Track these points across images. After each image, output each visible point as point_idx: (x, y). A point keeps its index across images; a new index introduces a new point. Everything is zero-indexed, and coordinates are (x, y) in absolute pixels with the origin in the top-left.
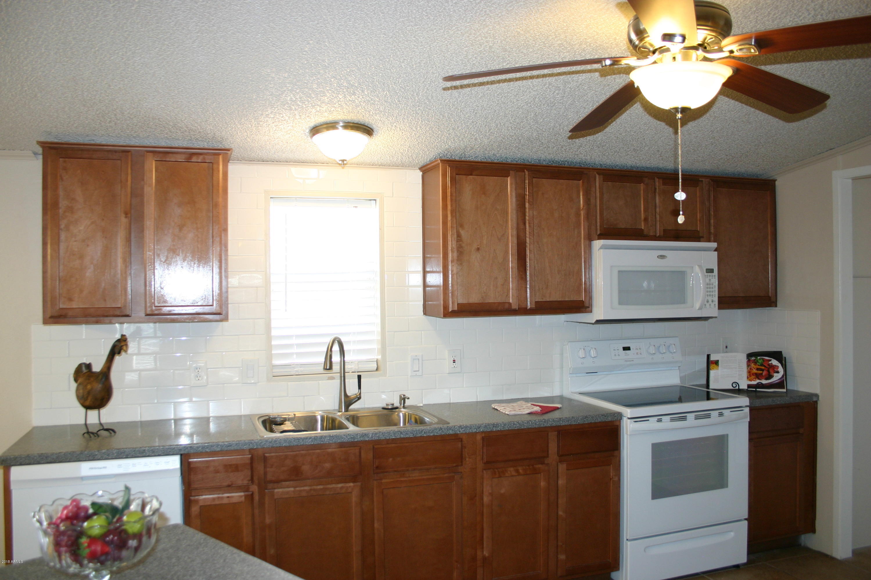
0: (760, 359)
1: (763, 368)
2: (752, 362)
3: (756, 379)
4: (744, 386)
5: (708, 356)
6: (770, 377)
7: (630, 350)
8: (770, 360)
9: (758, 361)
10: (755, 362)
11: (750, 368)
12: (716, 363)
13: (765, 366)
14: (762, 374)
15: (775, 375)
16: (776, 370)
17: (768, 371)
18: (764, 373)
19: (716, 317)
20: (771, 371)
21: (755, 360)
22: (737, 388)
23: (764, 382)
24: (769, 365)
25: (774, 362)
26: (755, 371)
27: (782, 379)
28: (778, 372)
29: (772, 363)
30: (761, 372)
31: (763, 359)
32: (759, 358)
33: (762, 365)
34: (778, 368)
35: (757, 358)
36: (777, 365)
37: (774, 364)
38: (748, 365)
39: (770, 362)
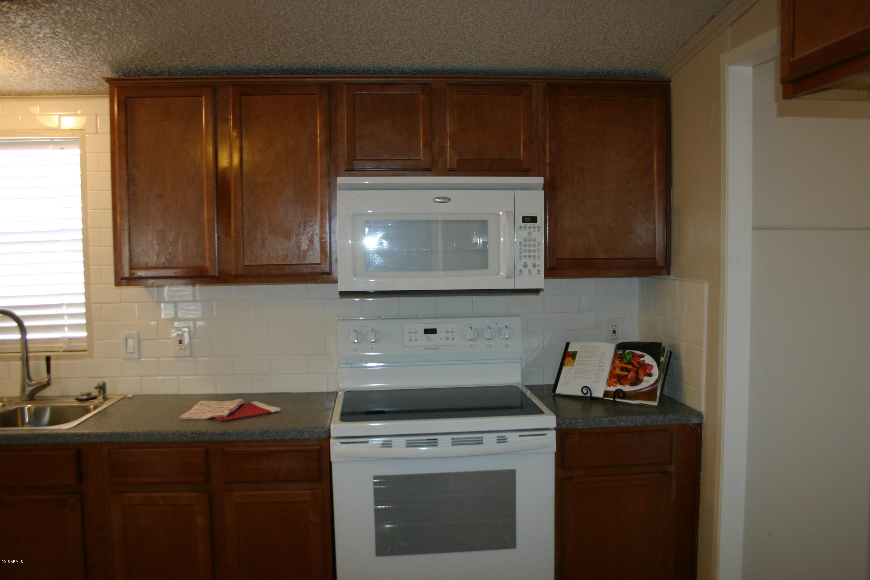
0: (628, 353)
1: (630, 367)
2: (618, 358)
3: (616, 383)
4: (598, 393)
5: (568, 344)
6: (637, 381)
7: (436, 333)
8: (643, 356)
9: (625, 357)
10: (621, 358)
11: (614, 367)
12: (573, 355)
13: (633, 365)
14: (627, 376)
15: (646, 378)
16: (648, 371)
17: (637, 373)
18: (631, 375)
20: (641, 372)
21: (622, 354)
22: (589, 395)
23: (627, 388)
24: (639, 363)
25: (648, 359)
26: (619, 371)
27: (654, 386)
28: (650, 375)
29: (644, 361)
30: (626, 373)
31: (633, 354)
32: (627, 351)
33: (629, 363)
34: (651, 369)
35: (625, 351)
36: (651, 363)
37: (646, 362)
38: (613, 362)
39: (642, 359)
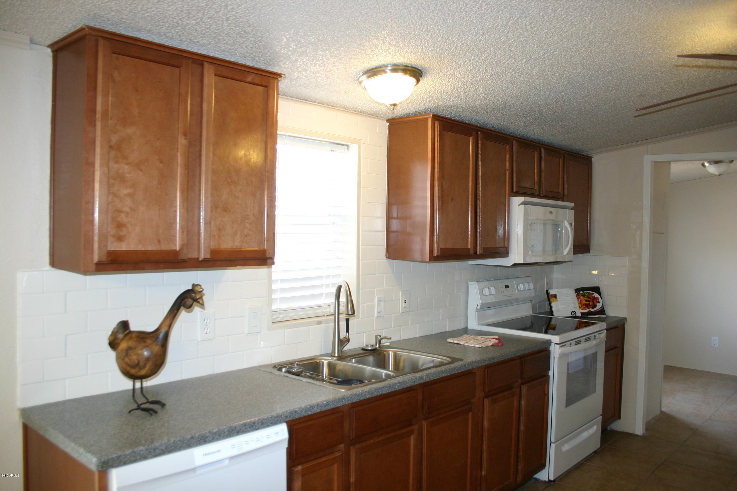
0: (586, 293)
1: (589, 299)
2: (582, 295)
3: (586, 308)
4: (579, 314)
5: (547, 291)
6: (594, 306)
7: (508, 287)
8: (593, 294)
9: (585, 295)
10: (583, 295)
11: (581, 300)
12: (555, 296)
13: (590, 298)
14: (589, 304)
15: (598, 304)
16: (597, 301)
17: (593, 302)
18: (591, 303)
19: (571, 261)
20: (595, 302)
21: (583, 294)
22: (575, 315)
23: (592, 310)
24: (593, 297)
25: (596, 295)
26: (584, 302)
27: (602, 308)
28: (599, 302)
29: (594, 296)
30: (588, 303)
31: (589, 293)
32: (585, 292)
33: (588, 297)
34: (599, 300)
35: (584, 292)
36: (598, 297)
37: (596, 296)
38: (578, 298)
39: (593, 295)
